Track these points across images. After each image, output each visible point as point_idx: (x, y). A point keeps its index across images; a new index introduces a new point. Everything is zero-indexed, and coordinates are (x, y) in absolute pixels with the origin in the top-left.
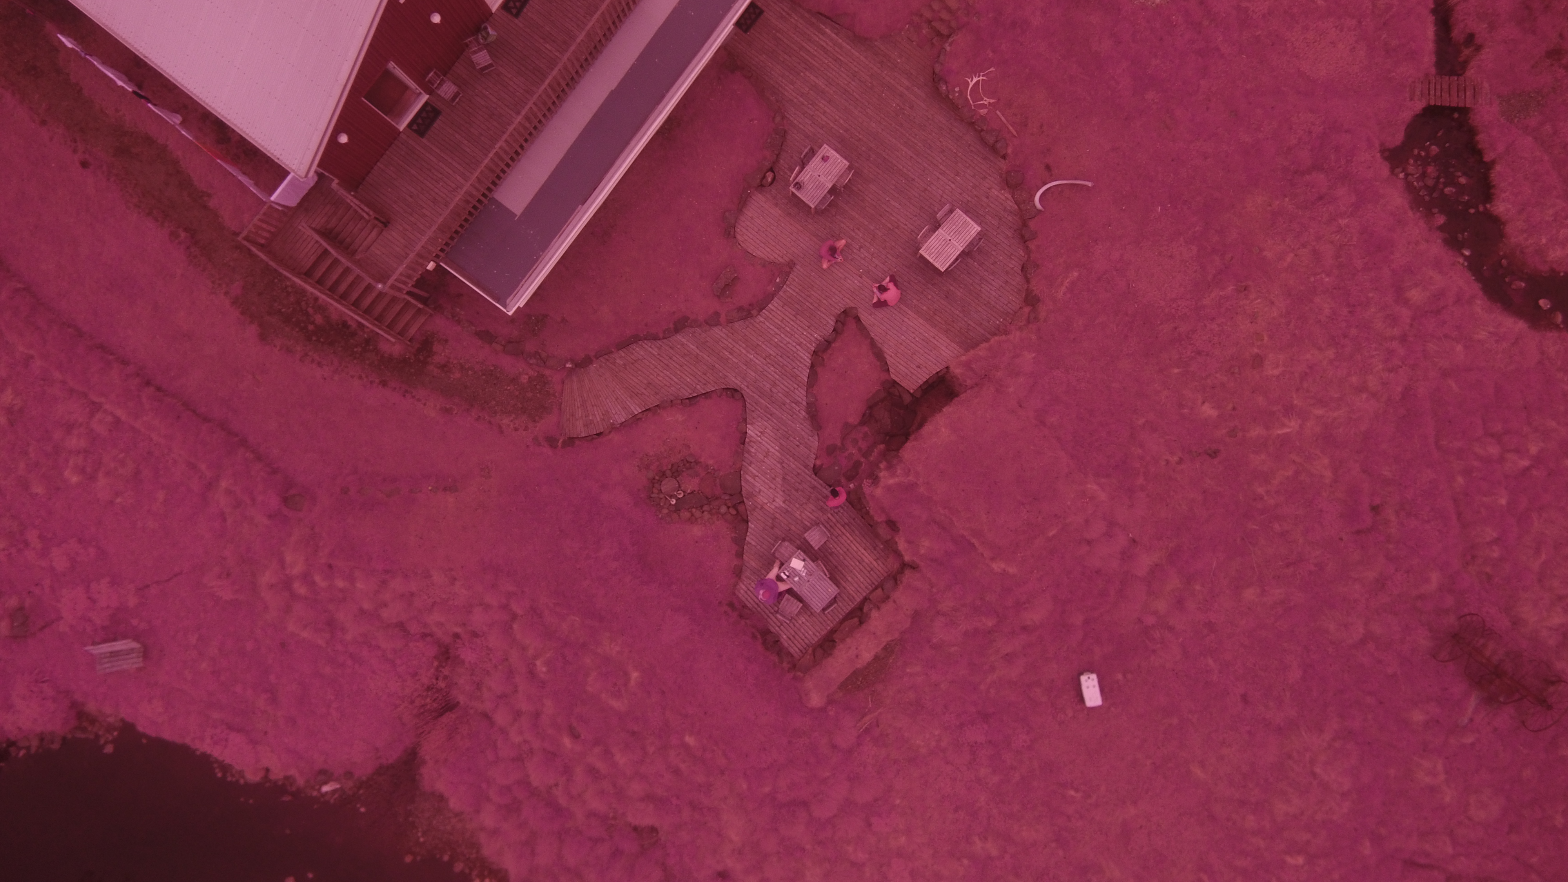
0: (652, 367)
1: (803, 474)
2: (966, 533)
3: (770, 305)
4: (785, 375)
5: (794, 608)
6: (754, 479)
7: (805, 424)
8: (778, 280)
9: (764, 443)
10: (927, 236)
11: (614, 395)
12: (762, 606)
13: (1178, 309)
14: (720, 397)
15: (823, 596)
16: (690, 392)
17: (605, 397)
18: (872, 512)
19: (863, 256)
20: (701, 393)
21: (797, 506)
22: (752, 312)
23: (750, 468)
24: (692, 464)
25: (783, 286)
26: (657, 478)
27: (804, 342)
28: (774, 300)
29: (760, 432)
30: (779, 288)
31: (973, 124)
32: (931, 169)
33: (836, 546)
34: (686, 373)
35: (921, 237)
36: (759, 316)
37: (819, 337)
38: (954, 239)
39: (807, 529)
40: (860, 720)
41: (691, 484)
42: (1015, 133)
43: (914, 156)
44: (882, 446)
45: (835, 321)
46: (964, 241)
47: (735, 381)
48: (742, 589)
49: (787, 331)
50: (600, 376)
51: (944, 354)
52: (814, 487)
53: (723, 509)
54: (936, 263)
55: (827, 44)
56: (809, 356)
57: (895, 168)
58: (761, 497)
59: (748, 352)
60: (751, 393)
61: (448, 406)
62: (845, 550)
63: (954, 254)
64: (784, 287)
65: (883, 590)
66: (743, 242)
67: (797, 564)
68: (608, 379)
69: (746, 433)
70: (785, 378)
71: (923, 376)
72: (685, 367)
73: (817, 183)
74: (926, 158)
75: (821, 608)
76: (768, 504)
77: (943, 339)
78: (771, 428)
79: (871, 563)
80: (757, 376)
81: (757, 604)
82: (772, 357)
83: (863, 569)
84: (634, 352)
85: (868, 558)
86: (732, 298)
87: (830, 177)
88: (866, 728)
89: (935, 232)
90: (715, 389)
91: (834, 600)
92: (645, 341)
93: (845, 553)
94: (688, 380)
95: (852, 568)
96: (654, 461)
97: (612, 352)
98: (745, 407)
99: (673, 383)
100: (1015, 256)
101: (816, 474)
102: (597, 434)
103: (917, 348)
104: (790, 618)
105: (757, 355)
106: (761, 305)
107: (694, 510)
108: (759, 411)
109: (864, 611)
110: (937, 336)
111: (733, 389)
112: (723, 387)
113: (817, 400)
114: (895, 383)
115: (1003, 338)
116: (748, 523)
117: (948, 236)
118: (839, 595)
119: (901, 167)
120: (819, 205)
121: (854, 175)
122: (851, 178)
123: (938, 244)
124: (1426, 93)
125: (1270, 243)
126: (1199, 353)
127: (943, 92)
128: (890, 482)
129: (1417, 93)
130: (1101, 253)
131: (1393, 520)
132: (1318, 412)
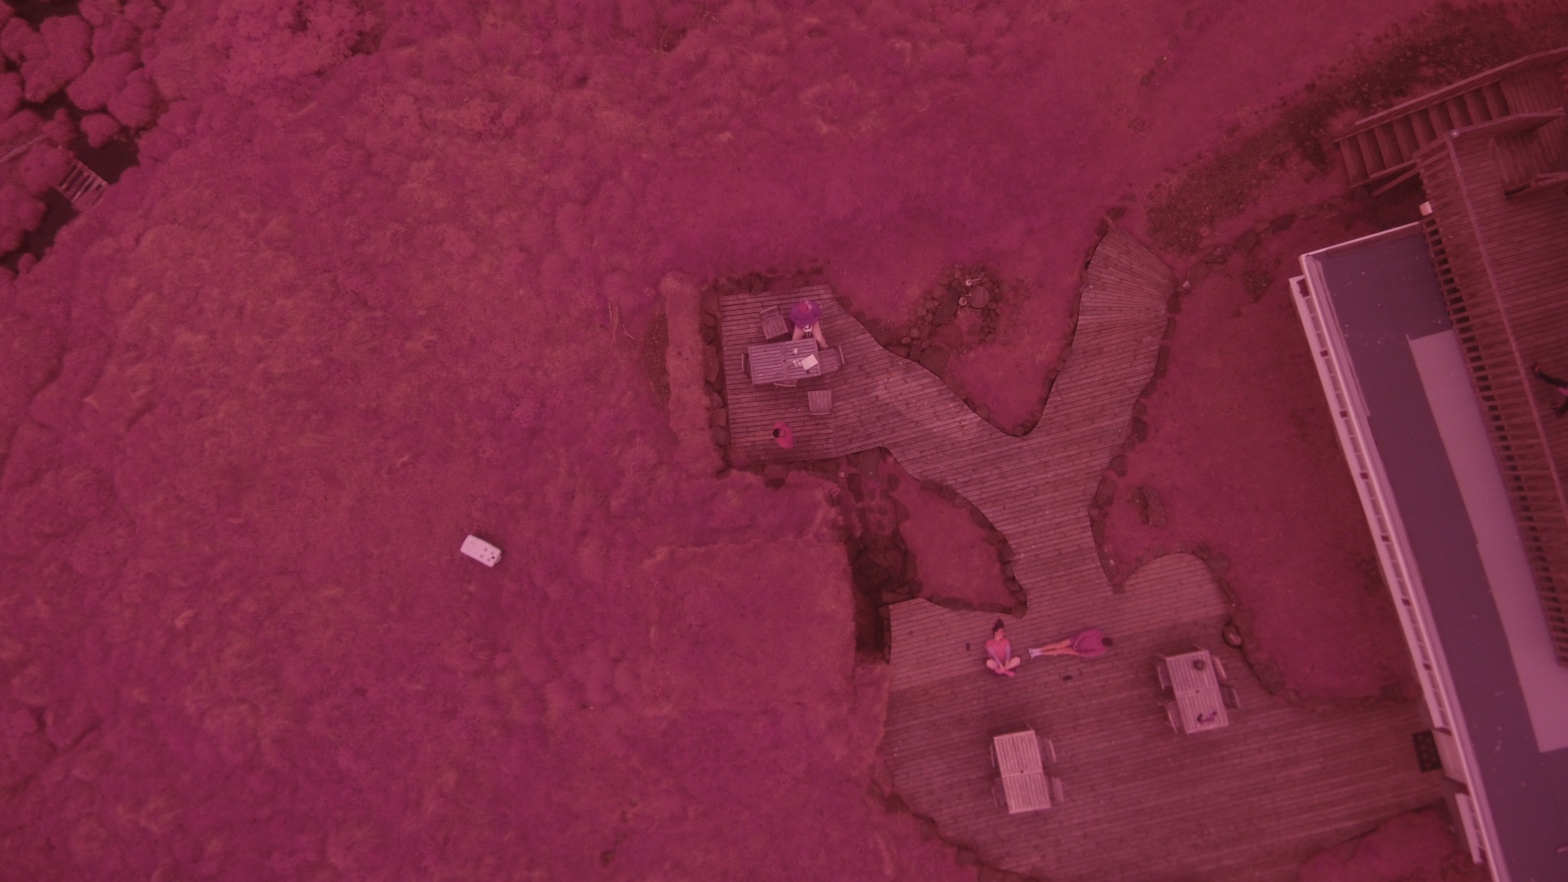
0: (1116, 368)
1: (890, 436)
2: (716, 547)
3: (1091, 532)
4: (1003, 493)
5: (769, 329)
6: (921, 385)
7: (938, 476)
8: (1112, 561)
9: (950, 421)
10: (1044, 751)
11: (1115, 309)
12: (794, 300)
14: (1032, 413)
15: (760, 364)
16: (1059, 387)
17: (1121, 299)
18: (803, 473)
19: (1070, 668)
20: (1050, 396)
21: (863, 407)
22: (1097, 510)
23: (935, 389)
24: (984, 335)
25: (1099, 561)
26: (997, 291)
27: (1023, 539)
28: (1093, 543)
29: (964, 425)
30: (1103, 557)
32: (1112, 814)
33: (796, 415)
34: (1084, 397)
35: (1048, 744)
36: (1087, 514)
37: (1019, 557)
38: (1019, 778)
39: (835, 399)
40: (620, 313)
41: (965, 319)
43: (1139, 807)
44: (858, 534)
45: (1023, 587)
46: (1009, 784)
47: (1036, 439)
48: (825, 294)
49: (1050, 530)
50: (1148, 309)
51: (905, 669)
52: (869, 437)
53: (915, 333)
54: (1009, 738)
56: (1006, 533)
57: (1141, 777)
58: (899, 378)
59: (1057, 475)
60: (1010, 446)
61: (1236, 134)
63: (1004, 763)
64: (1099, 564)
65: (722, 427)
66: (1181, 557)
67: (810, 362)
68: (1137, 314)
69: (974, 412)
70: (1001, 492)
71: (897, 630)
72: (1090, 400)
73: (1191, 683)
74: (1128, 818)
75: (750, 355)
76: (886, 380)
77: (921, 681)
78: (960, 440)
79: (755, 436)
80: (1025, 465)
81: (799, 297)
82: (1033, 495)
83: (754, 424)
84: (1147, 361)
85: (761, 437)
86: (1128, 501)
87: (1187, 702)
88: (608, 313)
89: (1043, 763)
90: (1044, 414)
91: (748, 372)
92: (1149, 380)
93: (783, 418)
94: (1074, 394)
95: (763, 414)
96: (1016, 300)
97: (1163, 339)
98: (1002, 430)
99: (1083, 376)
100: (951, 825)
101: (880, 448)
102: (1089, 262)
103: (930, 647)
104: (763, 318)
105: (1046, 481)
106: (1097, 525)
107: (937, 304)
108: (986, 441)
109: (715, 394)
110: (928, 677)
111: (1029, 432)
112: (1039, 423)
113: (954, 506)
114: (912, 596)
115: (877, 743)
116: (883, 347)
117: (1029, 775)
118: (749, 377)
119: (1137, 784)
120: (1164, 667)
121: (1171, 728)
122: (1169, 723)
123: (1027, 758)
128: (821, 514)
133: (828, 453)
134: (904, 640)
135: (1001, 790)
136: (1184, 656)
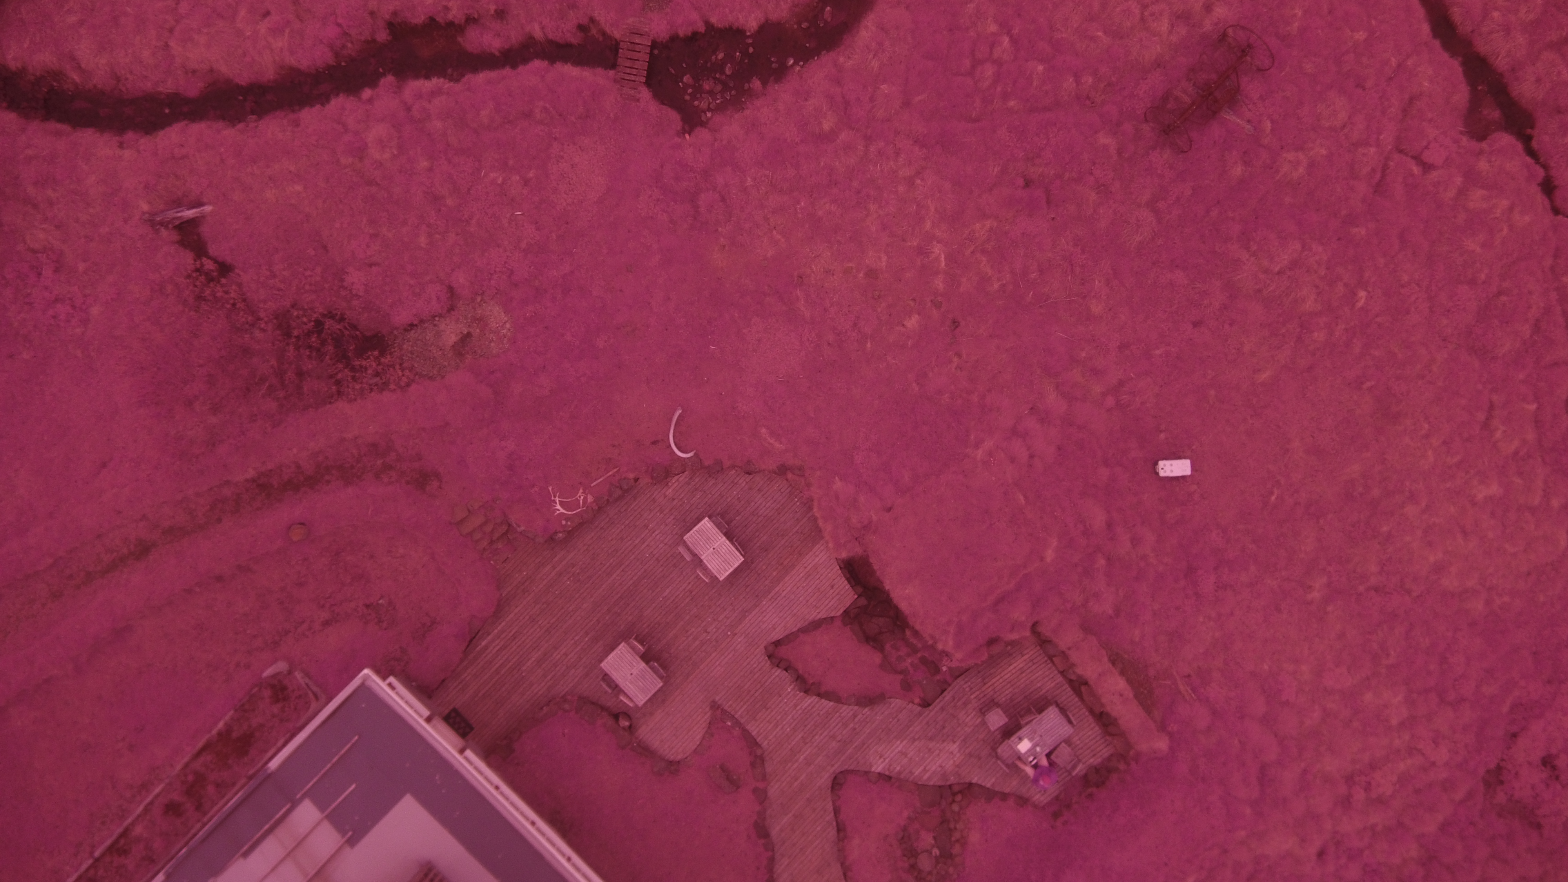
0: (801, 865)
1: (927, 719)
2: (1013, 581)
3: (753, 734)
4: (825, 725)
5: (1066, 751)
6: (928, 771)
7: (877, 710)
8: (729, 724)
9: (892, 755)
10: (705, 569)
13: (811, 341)
14: (840, 798)
15: (1058, 723)
16: (832, 828)
19: (714, 630)
20: (834, 817)
21: (959, 729)
22: (759, 755)
23: (916, 773)
24: (905, 834)
25: (736, 719)
26: (916, 874)
27: (794, 702)
28: (748, 729)
29: (881, 757)
30: (737, 723)
31: (600, 509)
32: (636, 552)
33: (1004, 694)
34: (811, 830)
35: (707, 577)
36: (762, 746)
37: (791, 687)
38: (713, 544)
39: (984, 723)
40: (1184, 697)
41: (927, 839)
42: (615, 470)
43: (623, 567)
44: (908, 633)
45: (777, 668)
46: (717, 535)
47: (825, 779)
48: (1038, 799)
49: (781, 718)
51: (823, 559)
52: (942, 709)
53: (956, 807)
54: (734, 565)
55: (498, 645)
56: (808, 698)
57: (631, 588)
58: (947, 766)
59: (797, 761)
60: (840, 763)
62: (1009, 685)
63: (728, 547)
64: (736, 716)
65: (1054, 656)
66: (685, 754)
67: (1024, 746)
69: (880, 774)
70: (827, 725)
71: (843, 584)
72: (805, 830)
73: (639, 677)
74: (625, 556)
75: (1070, 725)
76: (955, 759)
77: (808, 558)
78: (877, 745)
79: (1024, 661)
80: (822, 755)
82: (805, 736)
83: (1031, 669)
85: (1019, 663)
86: (741, 773)
87: (634, 663)
88: (1191, 689)
89: (701, 561)
90: (831, 801)
91: (1063, 711)
92: (774, 871)
93: (1012, 686)
94: (819, 829)
95: (1028, 680)
96: (898, 874)
98: (853, 771)
99: (820, 846)
100: (735, 478)
101: (929, 705)
103: (813, 587)
105: (802, 751)
106: (751, 743)
107: (953, 839)
108: (859, 756)
109: (1075, 679)
110: (804, 564)
111: (833, 781)
112: (830, 792)
113: (854, 694)
114: (846, 612)
115: (815, 504)
116: (972, 783)
117: (708, 549)
118: (1058, 705)
119: (631, 582)
120: (661, 678)
121: (634, 637)
122: (636, 639)
123: (716, 560)
124: (633, 82)
125: (759, 250)
126: (855, 325)
127: (564, 536)
128: (951, 643)
129: (632, 92)
130: (746, 405)
131: (1041, 170)
132: (928, 225)
133: (964, 680)
134: (834, 579)
135: (718, 526)
136: (653, 692)
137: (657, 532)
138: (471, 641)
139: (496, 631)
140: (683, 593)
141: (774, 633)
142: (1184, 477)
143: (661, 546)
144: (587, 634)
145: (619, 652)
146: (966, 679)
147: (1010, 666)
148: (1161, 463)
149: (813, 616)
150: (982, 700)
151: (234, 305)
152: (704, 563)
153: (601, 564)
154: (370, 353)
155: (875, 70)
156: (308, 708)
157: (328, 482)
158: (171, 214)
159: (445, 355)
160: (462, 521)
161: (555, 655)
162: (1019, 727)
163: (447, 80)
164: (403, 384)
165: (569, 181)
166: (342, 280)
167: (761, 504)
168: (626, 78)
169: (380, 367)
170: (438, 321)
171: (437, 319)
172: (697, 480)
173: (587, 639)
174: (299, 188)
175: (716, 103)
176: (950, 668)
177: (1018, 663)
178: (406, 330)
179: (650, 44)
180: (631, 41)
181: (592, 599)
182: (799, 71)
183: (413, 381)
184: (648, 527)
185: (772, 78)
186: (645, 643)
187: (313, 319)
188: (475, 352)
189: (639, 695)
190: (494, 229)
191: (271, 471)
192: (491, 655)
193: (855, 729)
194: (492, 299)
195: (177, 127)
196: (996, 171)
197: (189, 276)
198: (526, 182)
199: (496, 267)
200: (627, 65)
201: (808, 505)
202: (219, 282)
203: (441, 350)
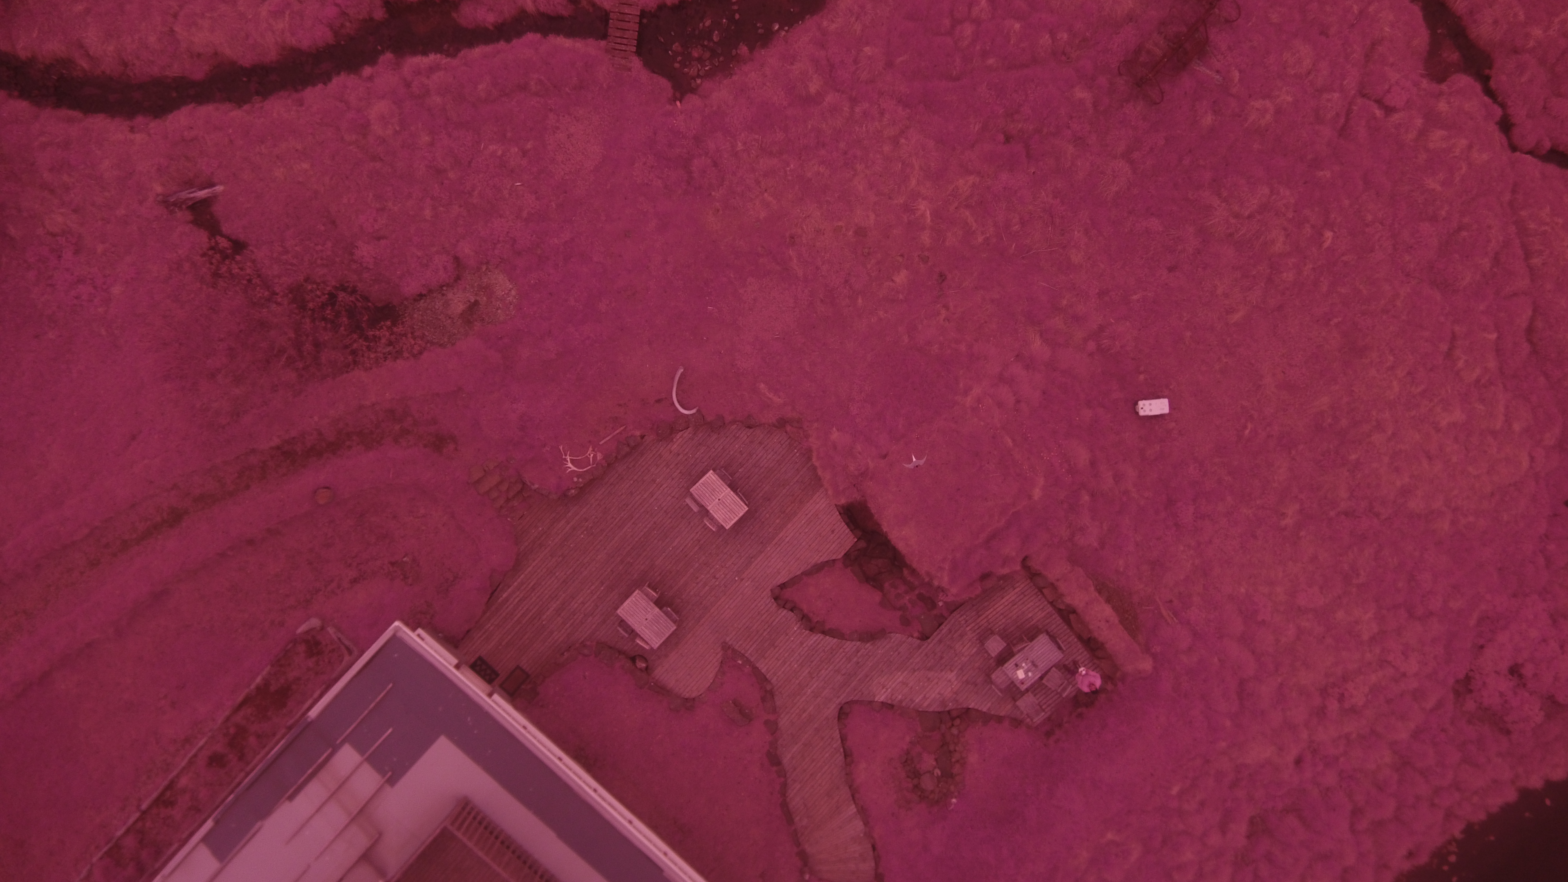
0: (812, 790)
1: (926, 651)
2: (1003, 519)
3: (763, 671)
4: (830, 660)
6: (928, 698)
7: (879, 645)
8: (740, 662)
9: (894, 685)
10: (712, 519)
11: (837, 830)
12: (1050, 702)
13: (805, 298)
14: (846, 726)
15: (1048, 649)
16: (840, 754)
17: (838, 839)
18: (970, 595)
19: (723, 576)
20: (841, 744)
21: (956, 659)
22: (767, 689)
23: (917, 701)
24: (909, 758)
25: (746, 657)
26: (919, 793)
27: (800, 639)
28: (758, 666)
29: (883, 688)
30: (747, 661)
31: (610, 465)
32: (645, 506)
33: (997, 626)
34: (820, 757)
35: (713, 526)
36: (772, 681)
37: (797, 626)
38: (719, 495)
39: (985, 651)
40: (1166, 621)
41: (929, 761)
42: (622, 428)
43: (632, 521)
44: (906, 572)
45: (783, 609)
46: (722, 486)
47: (831, 710)
48: (1032, 719)
49: (788, 656)
50: (817, 842)
51: (823, 506)
52: (940, 641)
53: (955, 731)
54: (739, 514)
55: (519, 596)
56: (814, 635)
57: (642, 539)
58: (946, 694)
59: (805, 694)
60: (845, 695)
62: (1002, 617)
63: (732, 497)
64: (746, 655)
65: (1044, 588)
66: (699, 692)
68: (822, 834)
69: (882, 702)
70: (832, 660)
71: (843, 529)
72: (815, 757)
73: (653, 622)
74: (636, 509)
75: (1058, 650)
76: (953, 687)
77: (808, 506)
78: (880, 677)
79: (1017, 594)
80: (828, 687)
81: (1049, 707)
82: (811, 671)
83: (1022, 601)
84: (796, 807)
86: (753, 708)
87: (649, 609)
88: (1173, 614)
89: (708, 511)
90: (838, 730)
91: (1053, 638)
92: (787, 795)
93: (1004, 617)
94: (827, 755)
96: (903, 794)
97: (795, 829)
98: (858, 701)
99: (829, 771)
100: (736, 433)
101: (928, 638)
102: (873, 851)
103: (814, 532)
105: (809, 685)
106: (761, 679)
107: (953, 760)
108: (863, 688)
109: (1064, 608)
110: (804, 512)
111: (839, 711)
112: (837, 722)
113: (856, 631)
114: (846, 555)
115: (814, 454)
116: (969, 708)
117: (714, 500)
118: (1048, 633)
119: (642, 533)
120: (675, 622)
121: (647, 584)
122: (649, 586)
123: (722, 511)
124: (624, 52)
125: (752, 213)
126: (846, 281)
127: (577, 492)
128: (946, 579)
129: (623, 62)
130: (745, 362)
131: (1020, 126)
132: (914, 182)
133: (959, 614)
134: (834, 524)
135: (723, 478)
136: (667, 635)
137: (664, 486)
138: (492, 593)
139: (516, 584)
140: (692, 542)
141: (779, 577)
142: (1162, 416)
143: (669, 498)
144: (602, 583)
145: (634, 599)
146: (962, 613)
147: (1003, 598)
148: (1141, 403)
149: (816, 559)
150: (978, 631)
151: (249, 281)
152: (711, 513)
153: (613, 517)
154: (382, 323)
155: (857, 34)
156: (341, 661)
157: (350, 447)
158: (184, 195)
159: (454, 323)
160: (478, 481)
161: (573, 603)
162: (1011, 655)
163: (444, 56)
164: (415, 352)
165: (566, 152)
166: (352, 254)
167: (761, 457)
168: (616, 48)
169: (393, 337)
170: (447, 290)
171: (445, 288)
172: (700, 435)
173: (602, 588)
174: (306, 166)
175: (705, 70)
176: (945, 603)
177: (1010, 596)
178: (415, 300)
179: (639, 14)
180: (621, 12)
181: (606, 551)
182: (784, 36)
183: (425, 349)
184: (655, 481)
185: (759, 43)
186: (657, 590)
187: (326, 292)
188: (483, 320)
189: (654, 639)
190: (496, 199)
191: (294, 438)
192: (512, 606)
193: (858, 663)
194: (496, 267)
195: (185, 110)
196: (976, 129)
197: (204, 255)
198: (525, 153)
199: (499, 236)
200: (618, 36)
201: (807, 454)
202: (234, 259)
203: (450, 318)
